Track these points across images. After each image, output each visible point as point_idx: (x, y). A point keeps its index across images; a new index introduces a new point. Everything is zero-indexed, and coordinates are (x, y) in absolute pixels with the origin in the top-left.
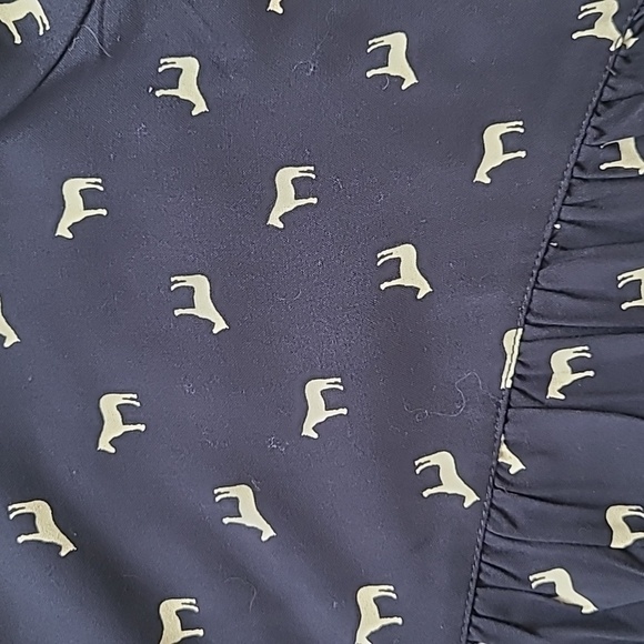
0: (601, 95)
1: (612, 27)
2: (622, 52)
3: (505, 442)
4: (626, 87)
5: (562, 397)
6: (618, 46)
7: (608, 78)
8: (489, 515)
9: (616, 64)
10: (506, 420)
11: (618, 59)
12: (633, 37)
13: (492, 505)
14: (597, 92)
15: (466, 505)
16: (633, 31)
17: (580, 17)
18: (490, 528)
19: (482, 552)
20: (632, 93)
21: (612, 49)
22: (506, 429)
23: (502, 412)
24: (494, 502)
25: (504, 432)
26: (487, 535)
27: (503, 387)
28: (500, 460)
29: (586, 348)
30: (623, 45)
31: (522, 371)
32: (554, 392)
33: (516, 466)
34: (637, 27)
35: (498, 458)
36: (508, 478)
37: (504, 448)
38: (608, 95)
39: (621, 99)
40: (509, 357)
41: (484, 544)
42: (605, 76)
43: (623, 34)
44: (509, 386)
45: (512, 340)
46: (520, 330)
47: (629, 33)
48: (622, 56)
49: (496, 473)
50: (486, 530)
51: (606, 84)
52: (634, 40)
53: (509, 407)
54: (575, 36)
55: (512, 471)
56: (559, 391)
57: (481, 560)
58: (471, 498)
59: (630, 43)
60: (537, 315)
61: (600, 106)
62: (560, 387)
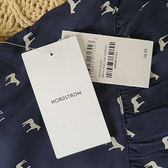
0: (116, 27)
1: (111, 8)
2: (116, 13)
3: (128, 129)
4: (122, 23)
5: (138, 111)
6: (114, 12)
7: (116, 22)
8: (129, 151)
9: (116, 17)
10: (126, 123)
11: (116, 16)
12: (117, 8)
13: (129, 148)
14: (115, 27)
15: (122, 150)
16: (116, 7)
17: (102, 10)
18: (130, 155)
19: (130, 162)
20: (124, 24)
21: (113, 14)
22: (127, 125)
23: (124, 121)
24: (129, 147)
25: (126, 126)
26: (130, 157)
27: (122, 114)
28: (128, 135)
29: (139, 95)
30: (116, 11)
31: (125, 108)
32: (136, 111)
33: (133, 135)
34: (117, 5)
35: (127, 134)
36: (132, 139)
37: (128, 131)
38: (118, 26)
39: (122, 26)
40: (120, 105)
41: (129, 160)
42: (114, 22)
43: (114, 8)
44: (123, 113)
45: (119, 100)
46: (120, 97)
47: (116, 8)
48: (116, 15)
49: (128, 139)
50: (129, 156)
51: (116, 24)
52: (118, 9)
53: (125, 119)
54: (102, 15)
55: (132, 137)
56: (137, 110)
57: (130, 165)
58: (122, 148)
59: (117, 10)
60: (123, 91)
61: (117, 30)
62: (137, 109)
